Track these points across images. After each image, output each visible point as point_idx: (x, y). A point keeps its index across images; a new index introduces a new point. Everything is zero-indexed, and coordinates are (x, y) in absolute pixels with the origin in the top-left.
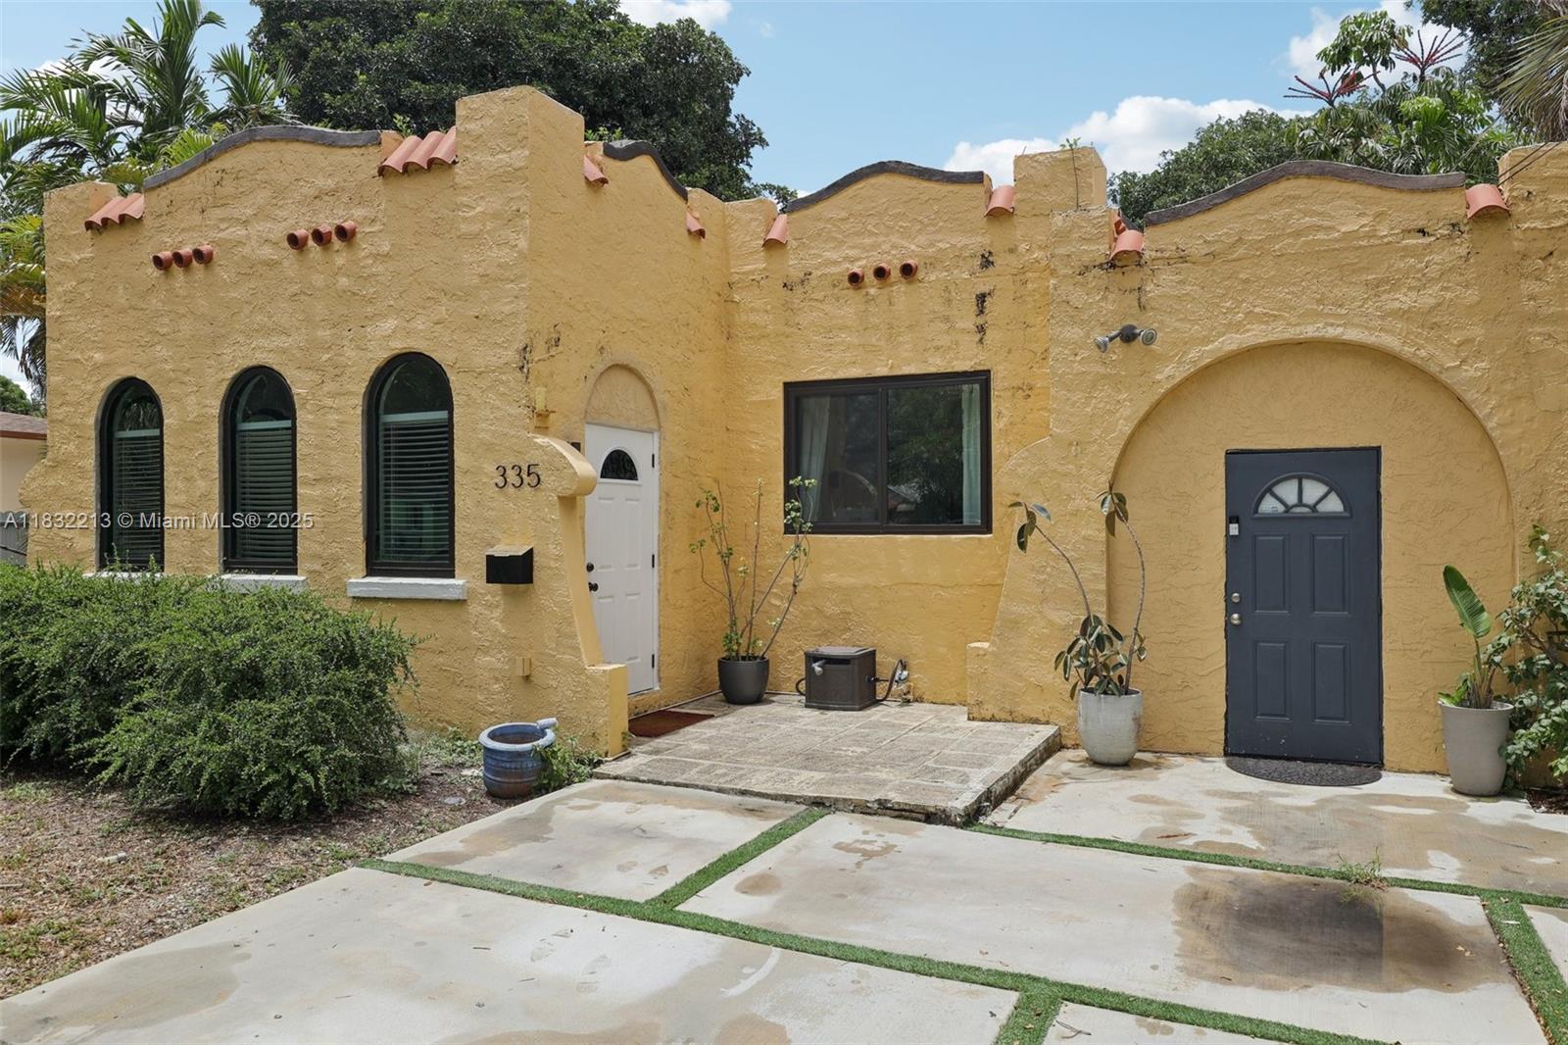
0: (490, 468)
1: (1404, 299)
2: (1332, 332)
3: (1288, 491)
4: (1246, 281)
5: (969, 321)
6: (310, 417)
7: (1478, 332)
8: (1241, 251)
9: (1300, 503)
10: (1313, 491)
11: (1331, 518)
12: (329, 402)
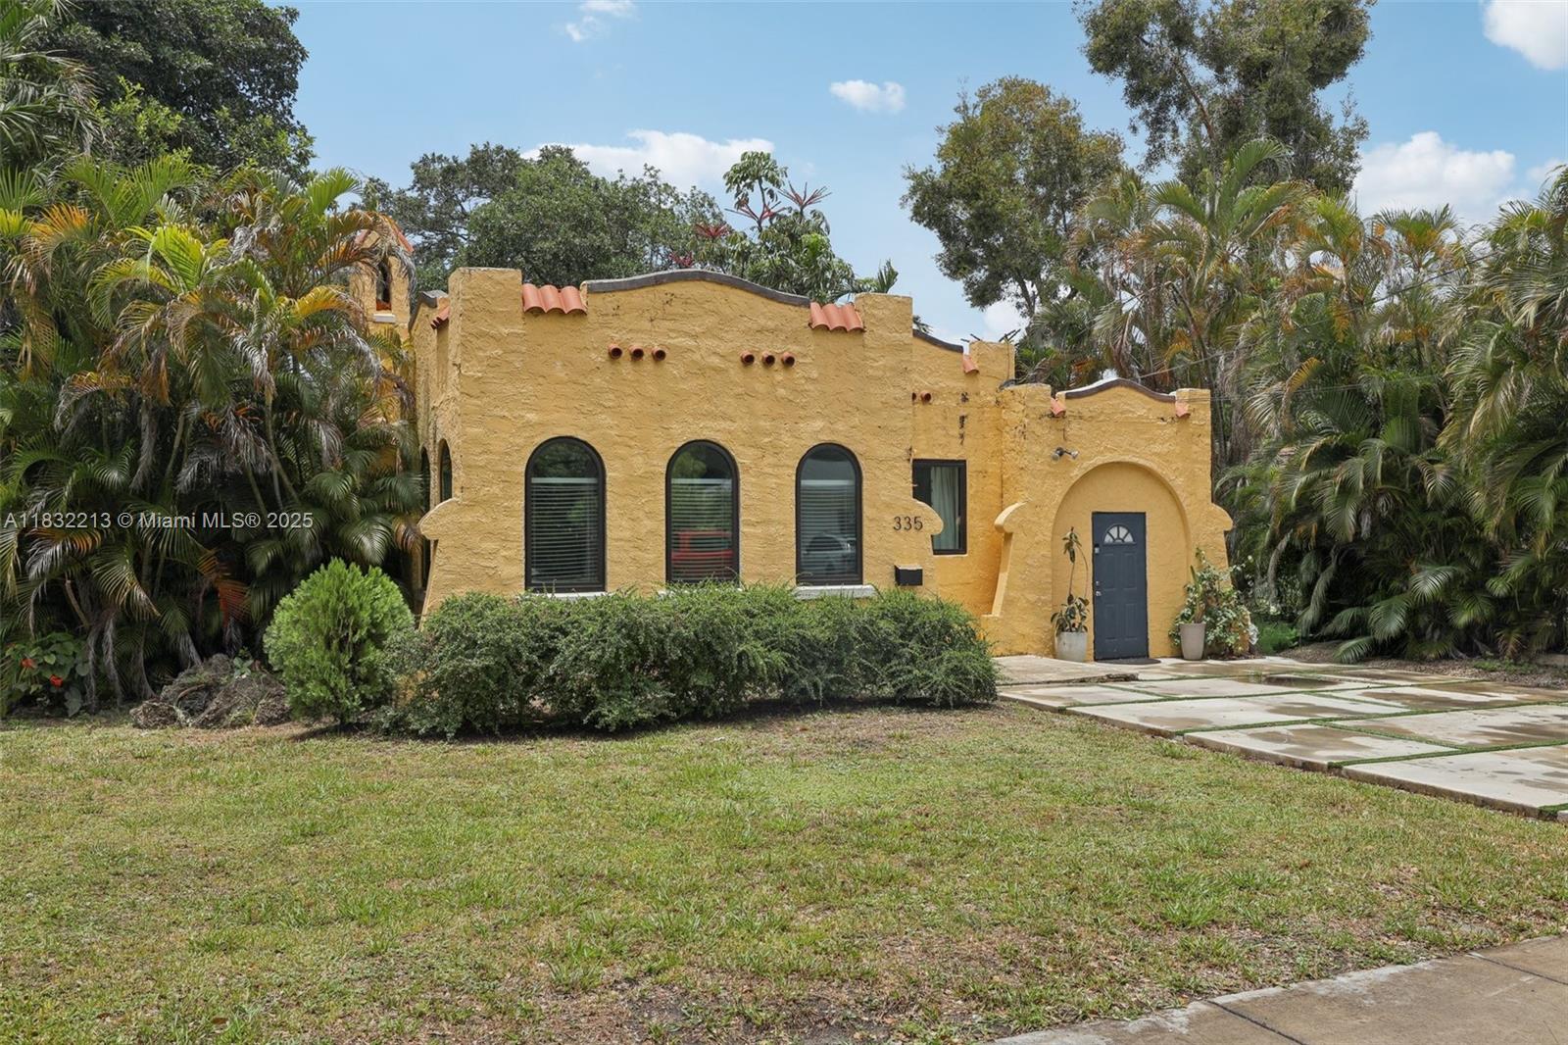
0: (890, 518)
1: (1157, 448)
2: (1135, 460)
3: (1114, 532)
4: (1104, 432)
5: (956, 431)
6: (753, 480)
7: (1180, 465)
8: (1101, 418)
9: (1119, 538)
10: (1123, 532)
11: (1129, 545)
12: (770, 470)
